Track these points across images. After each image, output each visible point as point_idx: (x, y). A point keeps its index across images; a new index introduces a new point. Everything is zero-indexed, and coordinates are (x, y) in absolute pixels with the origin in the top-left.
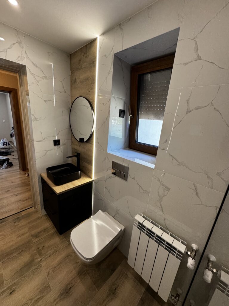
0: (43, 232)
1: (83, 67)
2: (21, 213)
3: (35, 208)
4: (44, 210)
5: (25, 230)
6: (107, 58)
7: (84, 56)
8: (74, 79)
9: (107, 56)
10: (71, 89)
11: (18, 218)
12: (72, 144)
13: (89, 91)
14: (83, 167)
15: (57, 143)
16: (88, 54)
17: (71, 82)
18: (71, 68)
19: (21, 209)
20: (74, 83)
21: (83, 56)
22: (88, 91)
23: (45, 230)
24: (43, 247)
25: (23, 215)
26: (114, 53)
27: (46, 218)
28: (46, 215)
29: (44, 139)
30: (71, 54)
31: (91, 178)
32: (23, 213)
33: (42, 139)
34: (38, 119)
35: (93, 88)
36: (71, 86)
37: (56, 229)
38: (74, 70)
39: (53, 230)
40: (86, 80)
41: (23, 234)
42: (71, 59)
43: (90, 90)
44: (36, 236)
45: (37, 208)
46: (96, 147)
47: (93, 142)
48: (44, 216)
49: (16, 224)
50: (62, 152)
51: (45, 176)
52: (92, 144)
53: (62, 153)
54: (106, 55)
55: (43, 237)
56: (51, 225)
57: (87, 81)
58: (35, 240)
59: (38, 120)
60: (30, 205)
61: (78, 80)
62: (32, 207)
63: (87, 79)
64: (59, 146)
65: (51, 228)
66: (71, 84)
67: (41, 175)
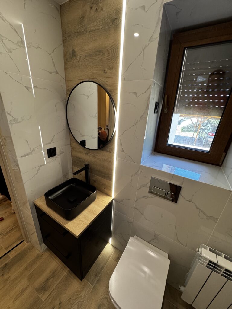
0: (52, 279)
1: (90, 29)
2: (8, 256)
3: (27, 242)
4: (43, 245)
5: (24, 282)
6: (147, 12)
7: (91, 8)
8: (71, 50)
9: (146, 10)
10: (66, 68)
11: (6, 265)
12: (71, 151)
13: (105, 72)
14: (95, 181)
15: (51, 153)
16: (101, 5)
17: (65, 55)
18: (64, 32)
19: (6, 249)
20: (72, 58)
21: (89, 9)
22: (101, 72)
23: (54, 275)
24: (60, 304)
25: (11, 258)
26: (164, 2)
27: (49, 253)
28: (47, 249)
29: (33, 150)
30: (61, 6)
31: (109, 195)
32: (12, 255)
33: (29, 152)
34: (19, 120)
35: (114, 67)
36: (65, 63)
37: (68, 269)
38: (69, 36)
39: (65, 272)
40: (98, 53)
41: (23, 291)
42: (61, 15)
43: (106, 70)
44: (43, 288)
45: (30, 242)
46: (119, 156)
47: (113, 150)
48: (45, 251)
49: (6, 277)
50: (60, 163)
51: (42, 205)
52: (111, 152)
53: (60, 165)
54: (143, 7)
55: (54, 287)
56: (59, 264)
57: (99, 55)
58: (43, 297)
59: (19, 122)
60: (18, 239)
61: (79, 53)
62: (23, 241)
63: (100, 51)
64: (56, 156)
65: (62, 268)
66: (64, 60)
67: (34, 203)
